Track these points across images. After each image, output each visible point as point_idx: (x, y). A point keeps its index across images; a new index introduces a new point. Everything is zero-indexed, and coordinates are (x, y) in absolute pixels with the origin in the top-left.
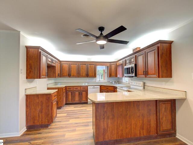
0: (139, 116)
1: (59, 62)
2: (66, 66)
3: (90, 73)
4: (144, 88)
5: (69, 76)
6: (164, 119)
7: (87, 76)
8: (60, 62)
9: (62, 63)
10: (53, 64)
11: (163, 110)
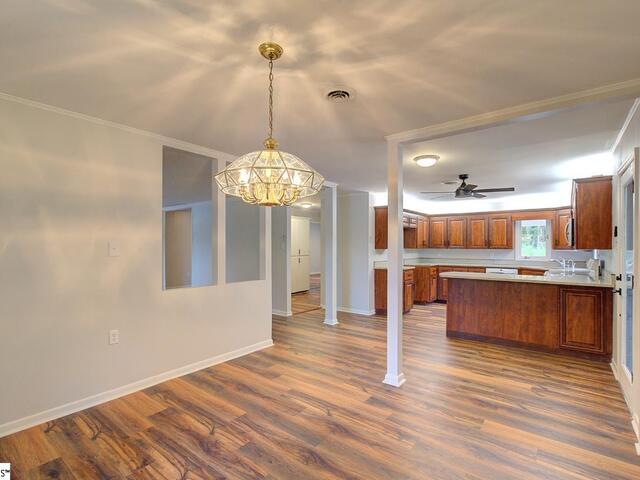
0: (520, 310)
1: (425, 218)
2: (440, 225)
3: (495, 239)
4: (600, 275)
5: (447, 245)
6: (575, 322)
7: (488, 245)
8: (429, 217)
9: (433, 219)
10: (412, 225)
11: (574, 306)
